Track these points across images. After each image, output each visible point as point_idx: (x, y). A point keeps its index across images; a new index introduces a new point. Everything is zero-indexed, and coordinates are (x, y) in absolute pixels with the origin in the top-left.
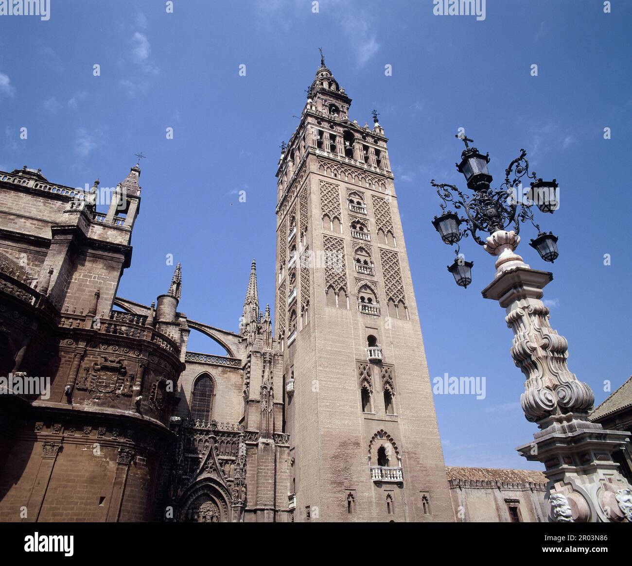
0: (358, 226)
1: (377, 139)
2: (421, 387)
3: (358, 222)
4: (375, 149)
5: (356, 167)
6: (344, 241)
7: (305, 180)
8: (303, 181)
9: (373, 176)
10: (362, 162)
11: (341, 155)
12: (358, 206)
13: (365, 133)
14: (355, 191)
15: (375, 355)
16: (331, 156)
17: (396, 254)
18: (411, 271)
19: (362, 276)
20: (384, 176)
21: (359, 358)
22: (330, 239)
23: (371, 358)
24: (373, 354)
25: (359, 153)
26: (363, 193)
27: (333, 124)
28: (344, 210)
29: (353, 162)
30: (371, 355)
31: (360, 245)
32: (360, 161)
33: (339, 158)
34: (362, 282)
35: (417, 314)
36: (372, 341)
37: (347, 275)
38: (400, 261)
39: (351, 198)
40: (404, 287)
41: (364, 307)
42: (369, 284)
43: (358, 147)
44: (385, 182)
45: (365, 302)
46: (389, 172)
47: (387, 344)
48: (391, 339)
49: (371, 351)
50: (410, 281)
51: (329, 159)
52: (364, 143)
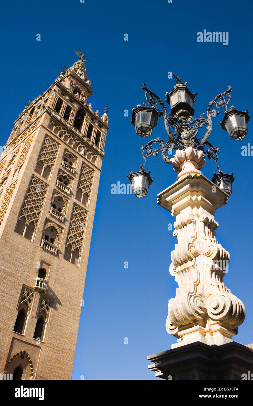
0: (64, 180)
1: (101, 125)
2: (71, 323)
3: (65, 177)
4: (98, 131)
5: (79, 137)
6: (49, 187)
7: (35, 130)
8: (33, 130)
9: (89, 149)
10: (85, 135)
11: (70, 123)
12: (69, 165)
13: (94, 116)
14: (71, 153)
15: (41, 286)
16: (63, 121)
17: (86, 212)
18: (93, 229)
19: (54, 220)
20: (97, 151)
21: (26, 284)
22: (37, 181)
23: (37, 287)
24: (39, 284)
25: (84, 128)
26: (77, 158)
27: (73, 100)
28: (58, 164)
29: (77, 132)
30: (37, 285)
31: (60, 195)
32: (83, 134)
33: (68, 125)
34: (51, 223)
35: (87, 264)
36: (42, 273)
37: (41, 214)
38: (87, 219)
39: (66, 157)
40: (84, 239)
41: (45, 244)
42: (56, 227)
43: (85, 123)
44: (96, 157)
45: (48, 241)
46: (102, 151)
47: (54, 280)
48: (59, 277)
49: (38, 281)
50: (90, 236)
51: (60, 121)
52: (91, 123)
